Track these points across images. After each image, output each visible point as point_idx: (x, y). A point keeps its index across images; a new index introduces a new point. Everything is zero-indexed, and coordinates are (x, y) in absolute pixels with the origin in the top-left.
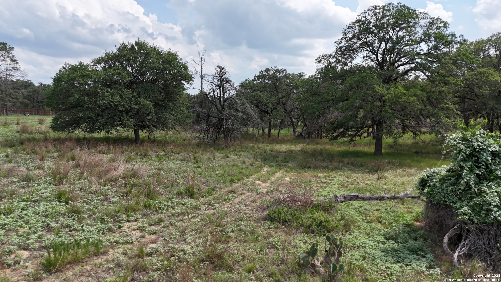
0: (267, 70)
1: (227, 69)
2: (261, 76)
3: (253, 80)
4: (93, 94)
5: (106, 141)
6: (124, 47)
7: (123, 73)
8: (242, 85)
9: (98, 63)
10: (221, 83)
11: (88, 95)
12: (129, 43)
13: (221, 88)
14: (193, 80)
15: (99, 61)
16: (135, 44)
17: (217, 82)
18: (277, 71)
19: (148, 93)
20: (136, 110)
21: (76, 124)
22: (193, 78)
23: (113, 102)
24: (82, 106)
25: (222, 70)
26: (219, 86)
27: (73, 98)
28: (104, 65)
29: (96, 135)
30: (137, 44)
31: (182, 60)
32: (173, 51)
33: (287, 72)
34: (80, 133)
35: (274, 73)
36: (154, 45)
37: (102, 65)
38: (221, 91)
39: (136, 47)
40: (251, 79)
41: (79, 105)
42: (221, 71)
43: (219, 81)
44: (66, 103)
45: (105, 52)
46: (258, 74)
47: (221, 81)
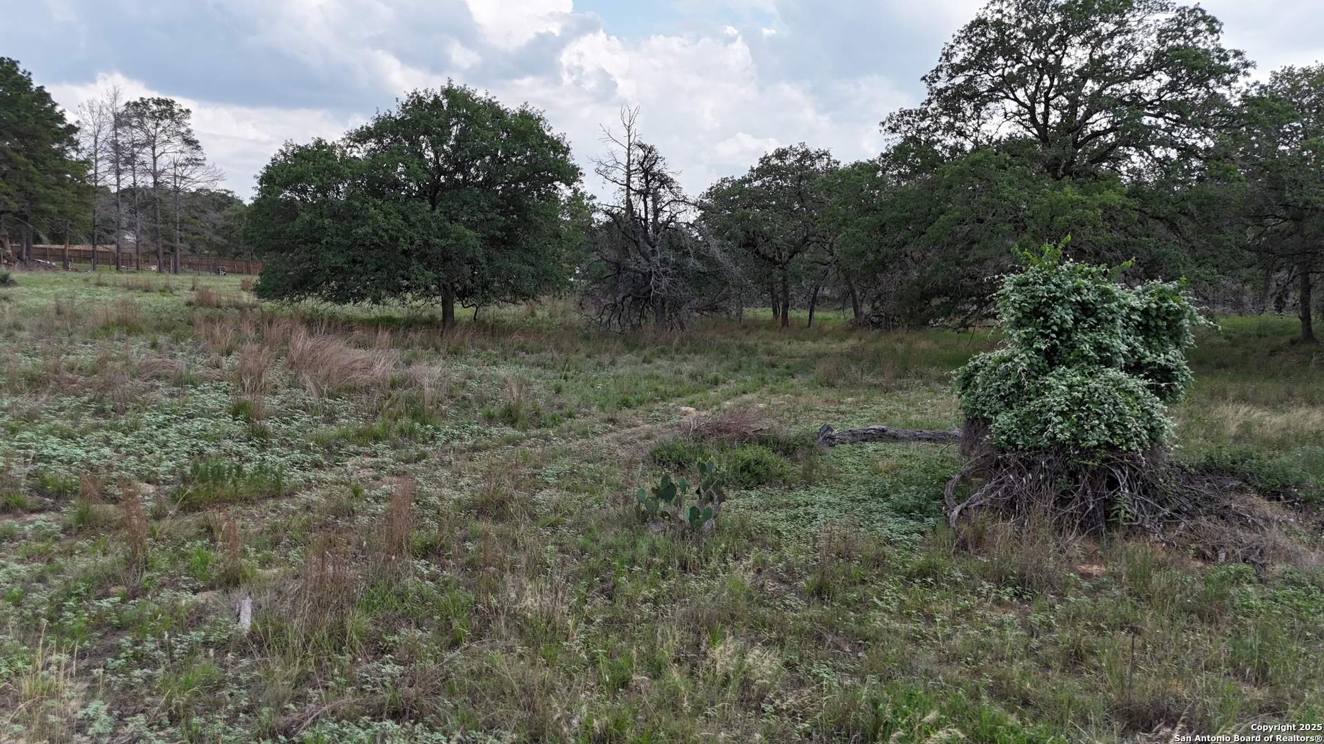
0: (781, 154)
2: (765, 168)
3: (744, 181)
6: (417, 103)
7: (412, 162)
8: (717, 193)
10: (647, 186)
12: (429, 91)
13: (649, 200)
15: (361, 137)
16: (442, 93)
17: (637, 183)
18: (806, 155)
19: (470, 211)
20: (438, 250)
21: (304, 284)
23: (386, 231)
25: (649, 152)
26: (644, 193)
31: (552, 131)
32: (534, 108)
33: (832, 159)
35: (799, 161)
36: (489, 97)
38: (650, 204)
39: (445, 102)
40: (738, 177)
42: (646, 157)
43: (644, 180)
45: (377, 116)
46: (756, 165)
47: (647, 182)
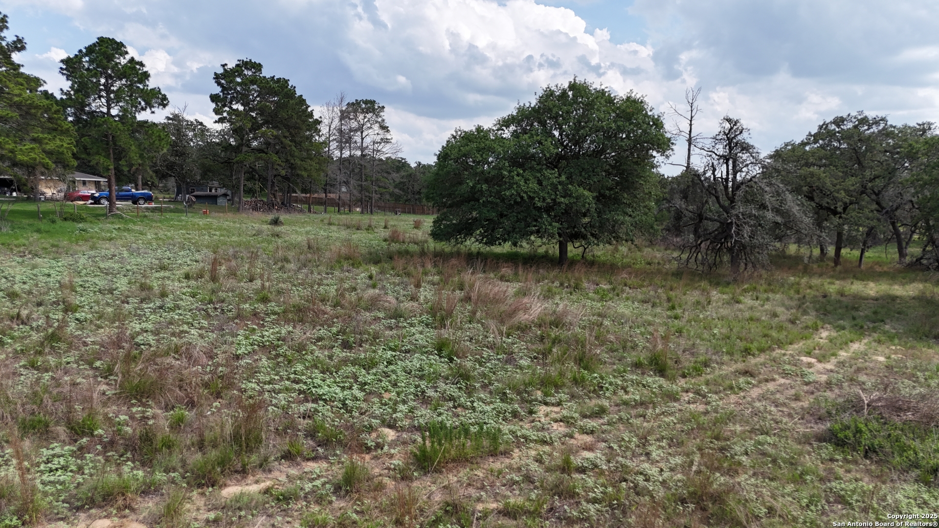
0: (839, 121)
1: (744, 123)
2: (824, 133)
3: (803, 144)
4: (495, 179)
5: (512, 259)
6: (549, 94)
7: (546, 140)
8: (777, 155)
9: (505, 126)
10: (730, 152)
11: (487, 181)
12: (559, 86)
13: (730, 162)
14: (673, 147)
15: (506, 123)
16: (569, 87)
17: (721, 149)
18: (864, 121)
19: (587, 176)
20: (563, 206)
21: (466, 229)
22: (673, 144)
24: (478, 200)
25: (735, 125)
26: (726, 159)
27: (464, 186)
28: (515, 128)
29: (497, 249)
30: (573, 86)
31: (653, 111)
32: (637, 94)
33: (889, 123)
34: (472, 244)
35: (856, 127)
36: (603, 87)
37: (512, 128)
38: (730, 167)
39: (570, 93)
40: (798, 141)
41: (472, 198)
42: (732, 128)
43: (728, 147)
44: (454, 194)
45: (518, 106)
46: (814, 131)
47: (731, 149)
